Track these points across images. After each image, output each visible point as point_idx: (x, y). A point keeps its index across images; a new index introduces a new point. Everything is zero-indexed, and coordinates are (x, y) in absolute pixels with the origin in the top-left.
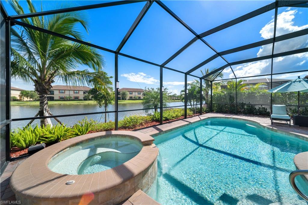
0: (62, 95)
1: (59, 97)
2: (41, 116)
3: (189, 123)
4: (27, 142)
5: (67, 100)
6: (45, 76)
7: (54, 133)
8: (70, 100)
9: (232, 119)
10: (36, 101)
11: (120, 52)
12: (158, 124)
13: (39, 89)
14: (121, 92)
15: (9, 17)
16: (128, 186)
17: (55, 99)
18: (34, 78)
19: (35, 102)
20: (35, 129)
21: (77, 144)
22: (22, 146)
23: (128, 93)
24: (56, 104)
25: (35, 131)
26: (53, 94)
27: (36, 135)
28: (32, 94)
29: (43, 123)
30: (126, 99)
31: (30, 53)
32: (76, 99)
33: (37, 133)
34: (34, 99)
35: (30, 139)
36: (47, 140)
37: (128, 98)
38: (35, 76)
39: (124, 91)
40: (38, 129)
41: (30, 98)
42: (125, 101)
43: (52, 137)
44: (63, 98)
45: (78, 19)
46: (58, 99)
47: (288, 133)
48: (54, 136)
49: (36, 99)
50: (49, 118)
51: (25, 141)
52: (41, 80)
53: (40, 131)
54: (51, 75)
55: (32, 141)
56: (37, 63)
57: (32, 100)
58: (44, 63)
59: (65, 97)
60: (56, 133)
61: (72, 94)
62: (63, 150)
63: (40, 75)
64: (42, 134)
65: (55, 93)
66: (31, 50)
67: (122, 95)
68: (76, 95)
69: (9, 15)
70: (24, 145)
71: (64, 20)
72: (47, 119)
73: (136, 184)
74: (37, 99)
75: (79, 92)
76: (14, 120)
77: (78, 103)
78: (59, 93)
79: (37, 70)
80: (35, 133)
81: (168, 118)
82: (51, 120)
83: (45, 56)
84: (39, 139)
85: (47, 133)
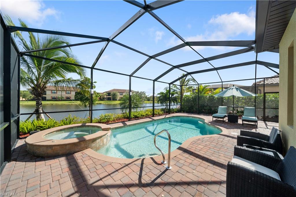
0: (55, 95)
1: (52, 97)
2: (37, 112)
3: (152, 120)
4: (28, 129)
5: (59, 100)
6: (40, 84)
7: (46, 124)
8: (62, 100)
9: (191, 117)
10: (29, 101)
11: (95, 67)
12: (128, 120)
13: (36, 94)
14: (112, 93)
15: (20, 52)
16: (82, 145)
17: (47, 99)
18: (33, 85)
19: (27, 102)
20: (33, 121)
21: (61, 130)
22: (25, 132)
23: (119, 94)
24: (48, 104)
25: (33, 123)
26: (46, 94)
27: (34, 126)
28: (25, 94)
29: (38, 118)
30: (116, 100)
31: (29, 67)
32: (68, 99)
33: (35, 124)
34: (26, 99)
35: (30, 128)
36: (41, 128)
37: (118, 99)
38: (33, 84)
39: (115, 92)
40: (35, 121)
41: (23, 98)
42: (116, 101)
43: (45, 126)
44: (55, 98)
45: (65, 41)
46: (51, 99)
47: (214, 126)
48: (46, 126)
49: (28, 99)
50: (43, 114)
51: (27, 129)
52: (38, 87)
53: (36, 123)
54: (45, 83)
55: (32, 129)
56: (35, 75)
57: (25, 100)
58: (39, 74)
59: (57, 97)
60: (48, 124)
61: (64, 95)
62: (52, 132)
63: (36, 83)
64: (38, 125)
65: (47, 93)
66: (30, 65)
67: (113, 96)
68: (68, 95)
69: (20, 51)
70: (27, 131)
71: (55, 42)
72: (41, 114)
73: (87, 145)
74: (30, 99)
75: (71, 92)
76: (22, 114)
77: (70, 103)
78: (51, 93)
79: (35, 80)
80: (34, 125)
81: (138, 116)
82: (44, 115)
83: (40, 69)
84: (36, 128)
85: (42, 124)
